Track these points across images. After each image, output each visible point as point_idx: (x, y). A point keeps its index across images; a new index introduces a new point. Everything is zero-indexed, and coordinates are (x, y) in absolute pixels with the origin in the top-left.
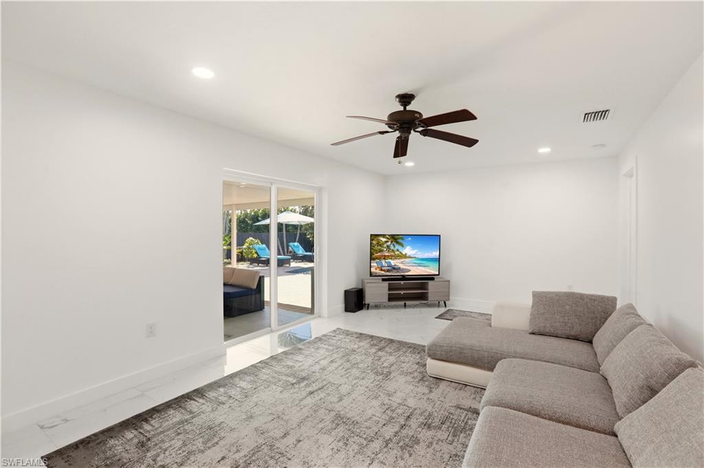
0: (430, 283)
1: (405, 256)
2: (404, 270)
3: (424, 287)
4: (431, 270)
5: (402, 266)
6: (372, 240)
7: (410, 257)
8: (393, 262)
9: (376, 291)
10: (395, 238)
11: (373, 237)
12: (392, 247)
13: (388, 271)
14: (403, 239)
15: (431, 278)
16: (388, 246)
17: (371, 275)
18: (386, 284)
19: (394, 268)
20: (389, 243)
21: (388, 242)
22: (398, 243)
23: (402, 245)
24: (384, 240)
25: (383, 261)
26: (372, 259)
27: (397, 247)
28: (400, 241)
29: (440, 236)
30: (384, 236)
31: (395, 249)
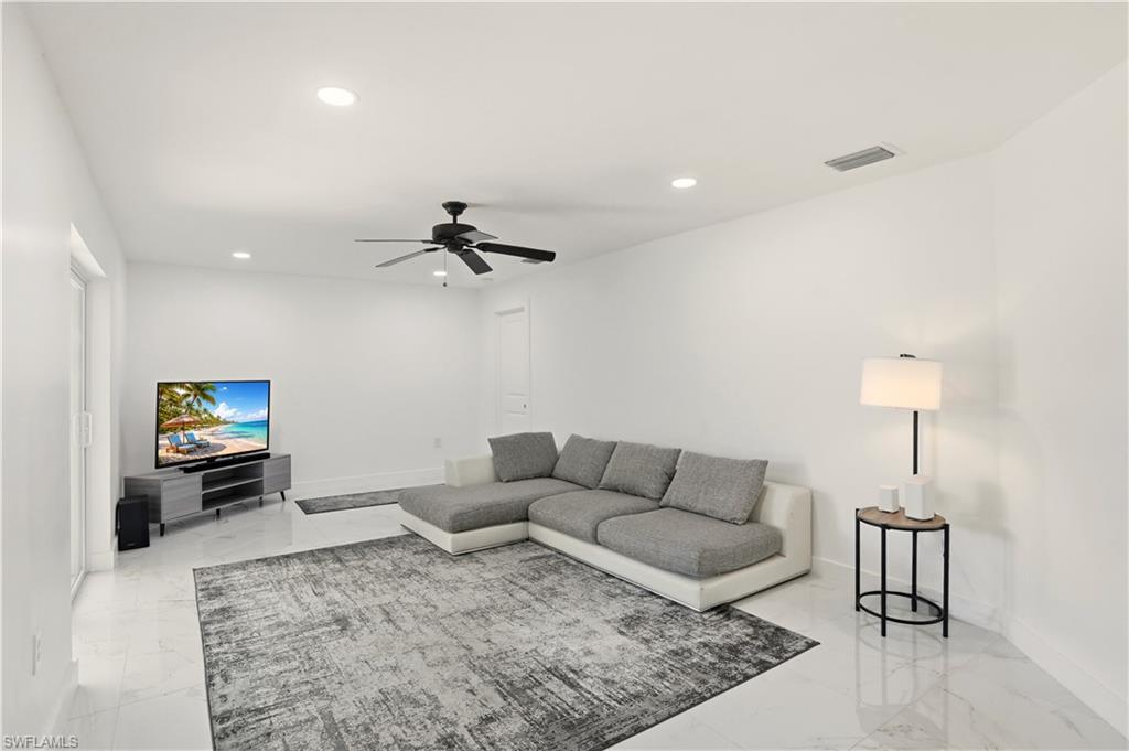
0: (265, 462)
1: (217, 421)
2: (214, 448)
3: (254, 471)
4: (254, 443)
5: (212, 440)
6: (159, 393)
7: (225, 423)
8: (197, 434)
9: (180, 494)
10: (201, 389)
11: (162, 387)
12: (196, 406)
13: (189, 452)
14: (214, 390)
15: (263, 456)
16: (189, 405)
18: (198, 477)
19: (200, 446)
20: (191, 399)
21: (188, 395)
22: (206, 397)
23: (212, 401)
24: (182, 392)
25: (181, 434)
26: (159, 431)
27: (205, 404)
28: (209, 393)
29: (269, 382)
30: (181, 385)
31: (201, 409)
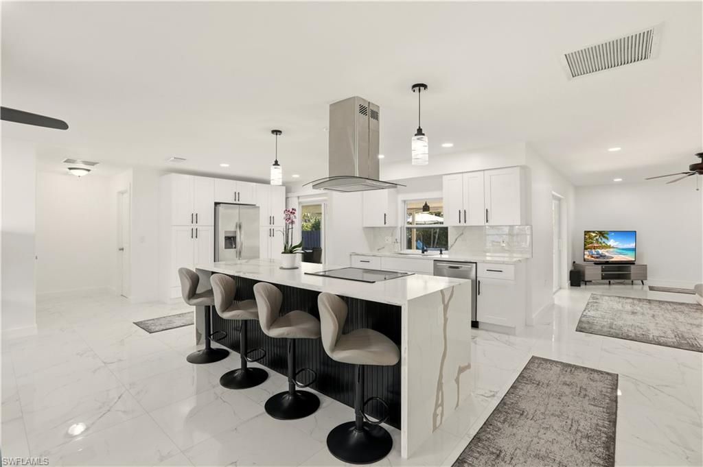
0: (632, 266)
1: (610, 247)
2: (608, 257)
3: (628, 269)
4: (629, 257)
5: (607, 254)
6: (585, 235)
7: (613, 248)
8: (600, 251)
9: (593, 272)
10: (602, 234)
11: (586, 233)
12: (600, 240)
13: (597, 258)
14: (608, 234)
15: (632, 263)
16: (597, 240)
17: (585, 260)
18: (600, 267)
19: (601, 256)
20: (598, 237)
21: (596, 236)
22: (604, 237)
23: (607, 239)
24: (594, 235)
25: (593, 251)
26: (585, 249)
27: (604, 240)
28: (605, 235)
29: (635, 232)
30: (594, 232)
31: (602, 242)
